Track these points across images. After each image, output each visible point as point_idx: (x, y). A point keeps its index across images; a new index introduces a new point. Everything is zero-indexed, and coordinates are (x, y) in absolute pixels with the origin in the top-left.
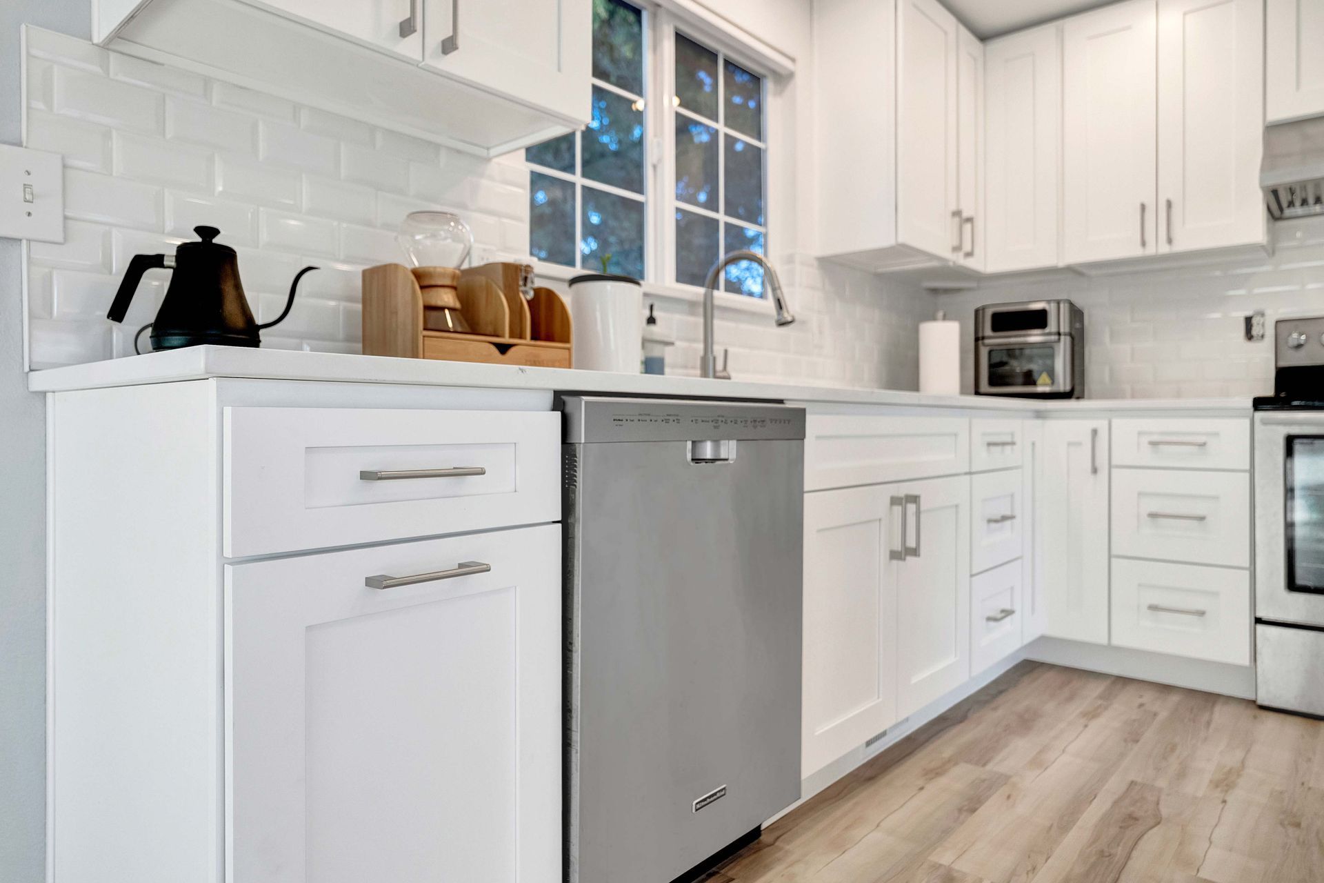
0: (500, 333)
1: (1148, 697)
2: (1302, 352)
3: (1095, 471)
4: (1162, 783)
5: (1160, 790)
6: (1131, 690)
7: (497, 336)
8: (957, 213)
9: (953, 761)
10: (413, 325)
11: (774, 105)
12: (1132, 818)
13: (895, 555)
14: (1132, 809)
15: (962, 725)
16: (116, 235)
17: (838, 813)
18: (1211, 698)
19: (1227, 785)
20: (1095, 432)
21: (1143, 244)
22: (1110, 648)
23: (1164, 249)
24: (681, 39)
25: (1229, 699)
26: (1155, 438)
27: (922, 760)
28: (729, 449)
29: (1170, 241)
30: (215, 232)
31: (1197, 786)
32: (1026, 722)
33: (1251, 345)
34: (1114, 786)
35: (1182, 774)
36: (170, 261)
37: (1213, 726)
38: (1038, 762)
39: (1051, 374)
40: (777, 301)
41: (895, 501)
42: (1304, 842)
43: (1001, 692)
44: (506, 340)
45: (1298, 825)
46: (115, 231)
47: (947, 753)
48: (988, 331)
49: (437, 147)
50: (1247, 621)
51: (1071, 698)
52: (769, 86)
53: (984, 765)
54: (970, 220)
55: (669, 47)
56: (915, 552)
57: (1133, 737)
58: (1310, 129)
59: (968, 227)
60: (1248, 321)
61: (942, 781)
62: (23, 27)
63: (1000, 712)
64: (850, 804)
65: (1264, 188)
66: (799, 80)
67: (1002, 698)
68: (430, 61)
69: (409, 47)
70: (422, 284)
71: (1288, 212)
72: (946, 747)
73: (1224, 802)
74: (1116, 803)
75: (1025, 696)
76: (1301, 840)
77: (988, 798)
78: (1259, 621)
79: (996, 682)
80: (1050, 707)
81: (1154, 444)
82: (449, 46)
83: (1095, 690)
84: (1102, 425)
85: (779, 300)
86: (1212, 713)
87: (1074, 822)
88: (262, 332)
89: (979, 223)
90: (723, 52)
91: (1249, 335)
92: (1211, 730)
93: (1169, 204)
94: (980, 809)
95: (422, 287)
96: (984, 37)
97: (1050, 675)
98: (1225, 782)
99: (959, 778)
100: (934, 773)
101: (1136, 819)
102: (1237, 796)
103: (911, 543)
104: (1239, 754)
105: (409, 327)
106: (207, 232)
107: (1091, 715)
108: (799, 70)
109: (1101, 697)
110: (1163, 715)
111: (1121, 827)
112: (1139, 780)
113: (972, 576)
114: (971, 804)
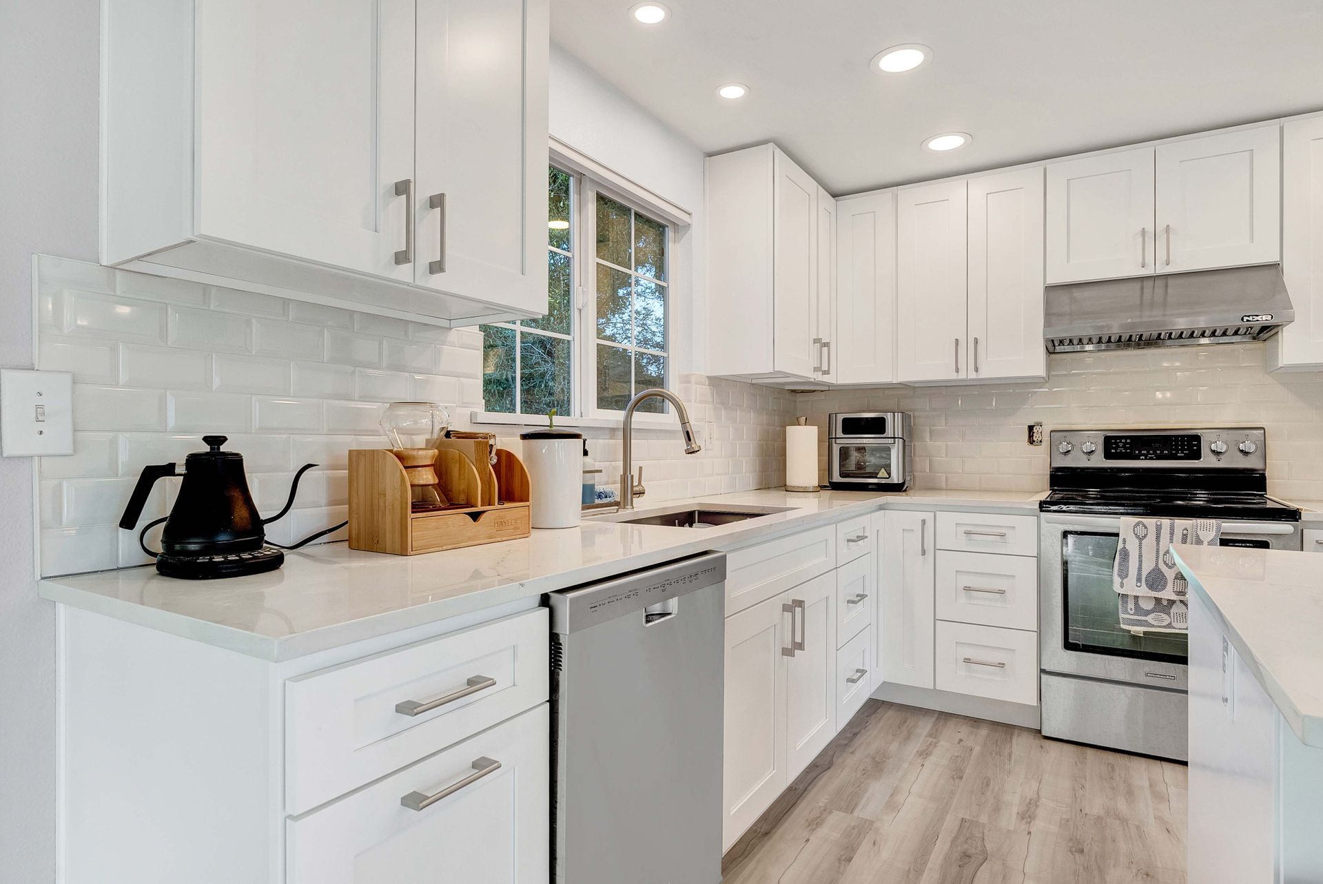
0: (473, 502)
1: (964, 731)
2: (1069, 456)
3: (924, 553)
4: (984, 819)
5: (984, 825)
6: (951, 723)
7: (472, 506)
8: (816, 341)
9: (826, 811)
10: (402, 508)
11: (674, 250)
12: (966, 856)
13: (787, 652)
14: (966, 846)
15: (829, 772)
16: (123, 440)
17: (746, 872)
18: (1009, 729)
19: (1030, 817)
20: (924, 522)
21: (957, 370)
22: (936, 692)
23: (972, 375)
24: (601, 199)
25: (1022, 728)
26: (969, 529)
27: (803, 812)
28: (673, 604)
29: (977, 370)
30: (222, 440)
31: (1009, 819)
32: (878, 765)
33: (1032, 447)
34: (950, 823)
35: (997, 809)
36: (181, 469)
37: (1013, 757)
38: (892, 805)
39: (888, 468)
40: (685, 433)
41: (786, 608)
42: (1088, 867)
43: (856, 734)
44: (479, 508)
45: (1082, 851)
46: (120, 435)
47: (823, 800)
48: (840, 434)
49: (407, 322)
50: (1034, 672)
51: (908, 738)
52: (670, 233)
53: (852, 812)
54: (827, 345)
55: (591, 208)
56: (800, 646)
57: (958, 775)
58: (1077, 293)
59: (825, 349)
60: (1031, 428)
61: (823, 831)
62: (35, 257)
63: (858, 755)
64: (752, 865)
65: (1046, 340)
66: (695, 231)
67: (858, 741)
68: (419, 282)
69: (403, 273)
70: (406, 465)
71: (1058, 349)
72: (819, 797)
73: (1029, 833)
74: (953, 841)
75: (875, 739)
76: (1086, 866)
77: (859, 845)
78: (1043, 671)
79: (851, 724)
80: (893, 747)
81: (968, 533)
82: (436, 267)
83: (924, 727)
84: (928, 516)
85: (688, 432)
86: (1011, 747)
87: (925, 863)
88: (266, 527)
89: (833, 347)
90: (634, 208)
91: (1031, 441)
92: (1012, 763)
93: (976, 341)
94: (855, 856)
95: (405, 468)
96: (835, 195)
97: (891, 714)
98: (1027, 815)
99: (834, 827)
100: (814, 824)
101: (969, 857)
102: (1038, 825)
103: (798, 640)
104: (1034, 785)
105: (398, 510)
106: (215, 441)
107: (924, 754)
108: (695, 222)
109: (930, 735)
110: (977, 749)
111: (960, 866)
112: (968, 817)
113: (837, 650)
114: (846, 855)
